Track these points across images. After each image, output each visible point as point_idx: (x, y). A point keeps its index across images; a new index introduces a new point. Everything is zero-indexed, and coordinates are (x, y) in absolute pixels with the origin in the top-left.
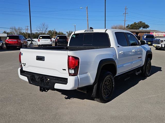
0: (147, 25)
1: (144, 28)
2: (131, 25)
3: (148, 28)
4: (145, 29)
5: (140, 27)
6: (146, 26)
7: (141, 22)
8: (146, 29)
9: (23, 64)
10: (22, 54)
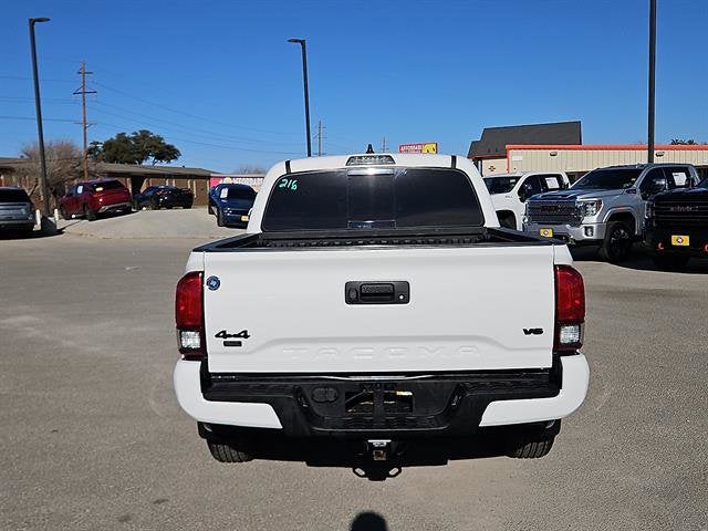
0: (170, 148)
1: (160, 157)
2: (108, 145)
3: (175, 158)
4: (164, 163)
5: (144, 156)
6: (168, 153)
7: (145, 134)
8: (169, 161)
9: (217, 336)
10: (215, 283)
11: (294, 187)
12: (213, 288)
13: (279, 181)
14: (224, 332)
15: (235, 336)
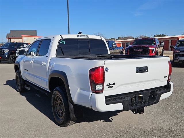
9: (107, 85)
10: (107, 69)
11: (64, 43)
12: (107, 71)
13: (60, 41)
14: (109, 84)
15: (112, 85)
